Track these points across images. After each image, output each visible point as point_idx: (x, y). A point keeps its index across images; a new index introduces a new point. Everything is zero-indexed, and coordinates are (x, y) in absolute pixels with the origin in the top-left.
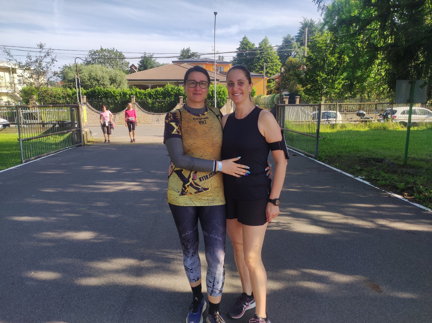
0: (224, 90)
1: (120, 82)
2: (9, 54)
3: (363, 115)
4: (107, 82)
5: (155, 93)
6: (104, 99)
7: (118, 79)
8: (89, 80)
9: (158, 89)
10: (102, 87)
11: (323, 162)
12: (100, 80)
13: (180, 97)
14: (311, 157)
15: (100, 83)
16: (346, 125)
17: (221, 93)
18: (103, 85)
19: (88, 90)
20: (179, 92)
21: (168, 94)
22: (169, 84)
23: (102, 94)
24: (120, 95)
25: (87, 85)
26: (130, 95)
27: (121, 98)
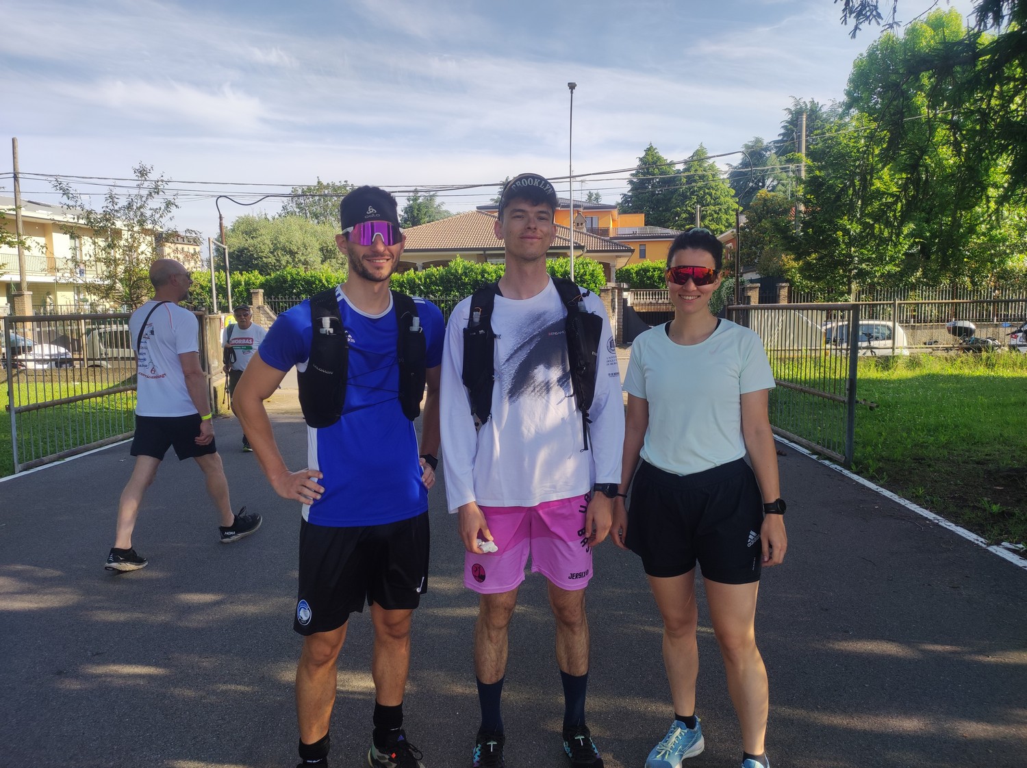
3: (968, 332)
4: (315, 257)
5: (425, 279)
9: (433, 270)
10: (302, 269)
11: (871, 479)
12: (297, 253)
14: (830, 459)
15: (296, 260)
16: (923, 360)
18: (306, 263)
19: (270, 275)
20: (483, 276)
21: (456, 283)
22: (459, 259)
23: (302, 285)
25: (267, 264)
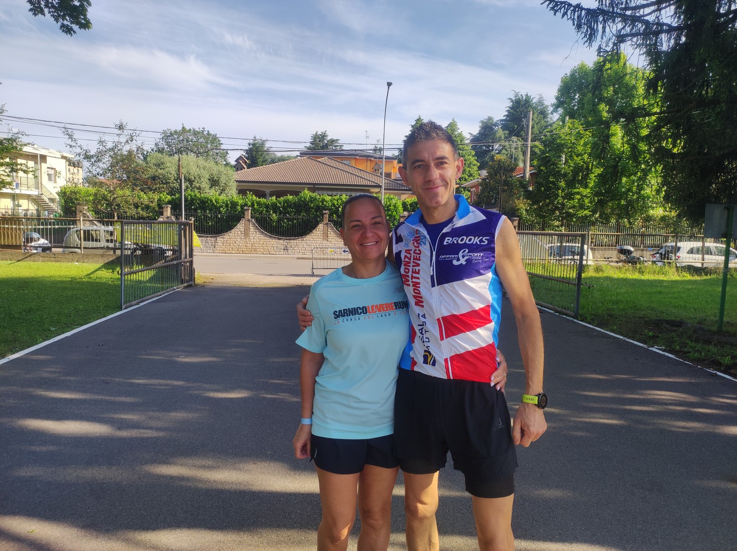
0: (395, 203)
1: (226, 184)
2: (70, 137)
3: (629, 252)
4: (205, 185)
5: (284, 204)
6: (199, 211)
7: (223, 180)
8: (176, 180)
9: (290, 197)
10: (197, 191)
11: (589, 323)
12: (194, 181)
13: (324, 212)
14: (566, 315)
15: (193, 186)
16: (604, 268)
17: (392, 207)
18: (199, 188)
19: (174, 195)
20: (323, 204)
21: (304, 207)
22: (306, 191)
23: (198, 203)
24: (227, 205)
26: (242, 207)
27: (228, 210)
